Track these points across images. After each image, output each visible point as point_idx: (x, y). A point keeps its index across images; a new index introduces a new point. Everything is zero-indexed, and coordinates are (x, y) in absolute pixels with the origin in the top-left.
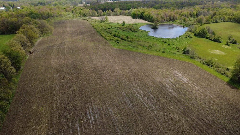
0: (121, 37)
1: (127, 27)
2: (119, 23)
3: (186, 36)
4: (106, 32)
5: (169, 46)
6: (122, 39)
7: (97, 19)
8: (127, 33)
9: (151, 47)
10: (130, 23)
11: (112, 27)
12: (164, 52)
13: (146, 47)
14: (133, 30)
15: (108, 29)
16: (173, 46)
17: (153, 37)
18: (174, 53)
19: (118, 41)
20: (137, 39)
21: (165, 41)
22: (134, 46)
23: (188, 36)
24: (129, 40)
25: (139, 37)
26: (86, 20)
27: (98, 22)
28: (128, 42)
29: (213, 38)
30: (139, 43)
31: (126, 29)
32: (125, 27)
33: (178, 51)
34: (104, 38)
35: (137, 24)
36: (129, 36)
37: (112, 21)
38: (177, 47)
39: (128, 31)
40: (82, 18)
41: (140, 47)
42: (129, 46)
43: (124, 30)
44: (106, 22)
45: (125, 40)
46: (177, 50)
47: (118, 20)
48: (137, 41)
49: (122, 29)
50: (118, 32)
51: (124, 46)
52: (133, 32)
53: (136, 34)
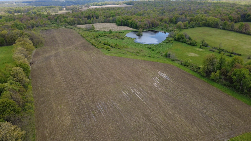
0: (110, 45)
1: (115, 35)
2: (105, 30)
3: (167, 42)
4: (96, 40)
5: (153, 51)
6: (112, 47)
7: (83, 27)
8: (115, 41)
9: (139, 53)
10: (116, 30)
11: (100, 35)
12: (149, 57)
13: (135, 53)
14: (121, 38)
15: (97, 38)
16: (157, 51)
17: (139, 44)
18: (158, 57)
19: (109, 49)
20: (126, 47)
21: (150, 47)
22: (124, 52)
23: (169, 41)
24: (119, 47)
25: (126, 44)
26: (72, 28)
27: (85, 30)
28: (118, 50)
29: (189, 43)
30: (128, 50)
31: (114, 37)
32: (113, 35)
33: (162, 56)
34: (95, 46)
35: (123, 32)
36: (118, 44)
37: (98, 29)
38: (160, 52)
39: (116, 39)
40: (67, 27)
41: (129, 53)
42: (120, 53)
43: (111, 38)
44: (93, 31)
45: (115, 48)
46: (161, 54)
47: (104, 28)
48: (125, 48)
49: (110, 37)
50: (107, 40)
51: (115, 53)
52: (120, 40)
53: (124, 41)
